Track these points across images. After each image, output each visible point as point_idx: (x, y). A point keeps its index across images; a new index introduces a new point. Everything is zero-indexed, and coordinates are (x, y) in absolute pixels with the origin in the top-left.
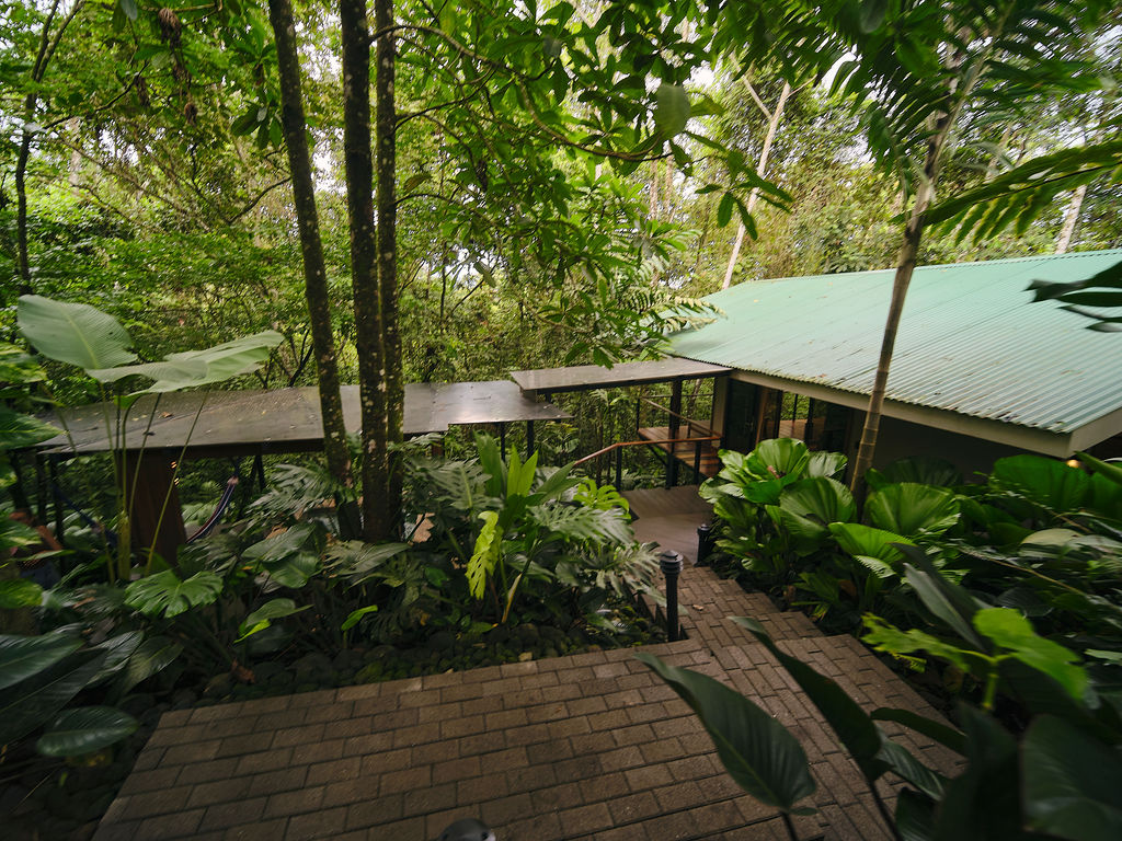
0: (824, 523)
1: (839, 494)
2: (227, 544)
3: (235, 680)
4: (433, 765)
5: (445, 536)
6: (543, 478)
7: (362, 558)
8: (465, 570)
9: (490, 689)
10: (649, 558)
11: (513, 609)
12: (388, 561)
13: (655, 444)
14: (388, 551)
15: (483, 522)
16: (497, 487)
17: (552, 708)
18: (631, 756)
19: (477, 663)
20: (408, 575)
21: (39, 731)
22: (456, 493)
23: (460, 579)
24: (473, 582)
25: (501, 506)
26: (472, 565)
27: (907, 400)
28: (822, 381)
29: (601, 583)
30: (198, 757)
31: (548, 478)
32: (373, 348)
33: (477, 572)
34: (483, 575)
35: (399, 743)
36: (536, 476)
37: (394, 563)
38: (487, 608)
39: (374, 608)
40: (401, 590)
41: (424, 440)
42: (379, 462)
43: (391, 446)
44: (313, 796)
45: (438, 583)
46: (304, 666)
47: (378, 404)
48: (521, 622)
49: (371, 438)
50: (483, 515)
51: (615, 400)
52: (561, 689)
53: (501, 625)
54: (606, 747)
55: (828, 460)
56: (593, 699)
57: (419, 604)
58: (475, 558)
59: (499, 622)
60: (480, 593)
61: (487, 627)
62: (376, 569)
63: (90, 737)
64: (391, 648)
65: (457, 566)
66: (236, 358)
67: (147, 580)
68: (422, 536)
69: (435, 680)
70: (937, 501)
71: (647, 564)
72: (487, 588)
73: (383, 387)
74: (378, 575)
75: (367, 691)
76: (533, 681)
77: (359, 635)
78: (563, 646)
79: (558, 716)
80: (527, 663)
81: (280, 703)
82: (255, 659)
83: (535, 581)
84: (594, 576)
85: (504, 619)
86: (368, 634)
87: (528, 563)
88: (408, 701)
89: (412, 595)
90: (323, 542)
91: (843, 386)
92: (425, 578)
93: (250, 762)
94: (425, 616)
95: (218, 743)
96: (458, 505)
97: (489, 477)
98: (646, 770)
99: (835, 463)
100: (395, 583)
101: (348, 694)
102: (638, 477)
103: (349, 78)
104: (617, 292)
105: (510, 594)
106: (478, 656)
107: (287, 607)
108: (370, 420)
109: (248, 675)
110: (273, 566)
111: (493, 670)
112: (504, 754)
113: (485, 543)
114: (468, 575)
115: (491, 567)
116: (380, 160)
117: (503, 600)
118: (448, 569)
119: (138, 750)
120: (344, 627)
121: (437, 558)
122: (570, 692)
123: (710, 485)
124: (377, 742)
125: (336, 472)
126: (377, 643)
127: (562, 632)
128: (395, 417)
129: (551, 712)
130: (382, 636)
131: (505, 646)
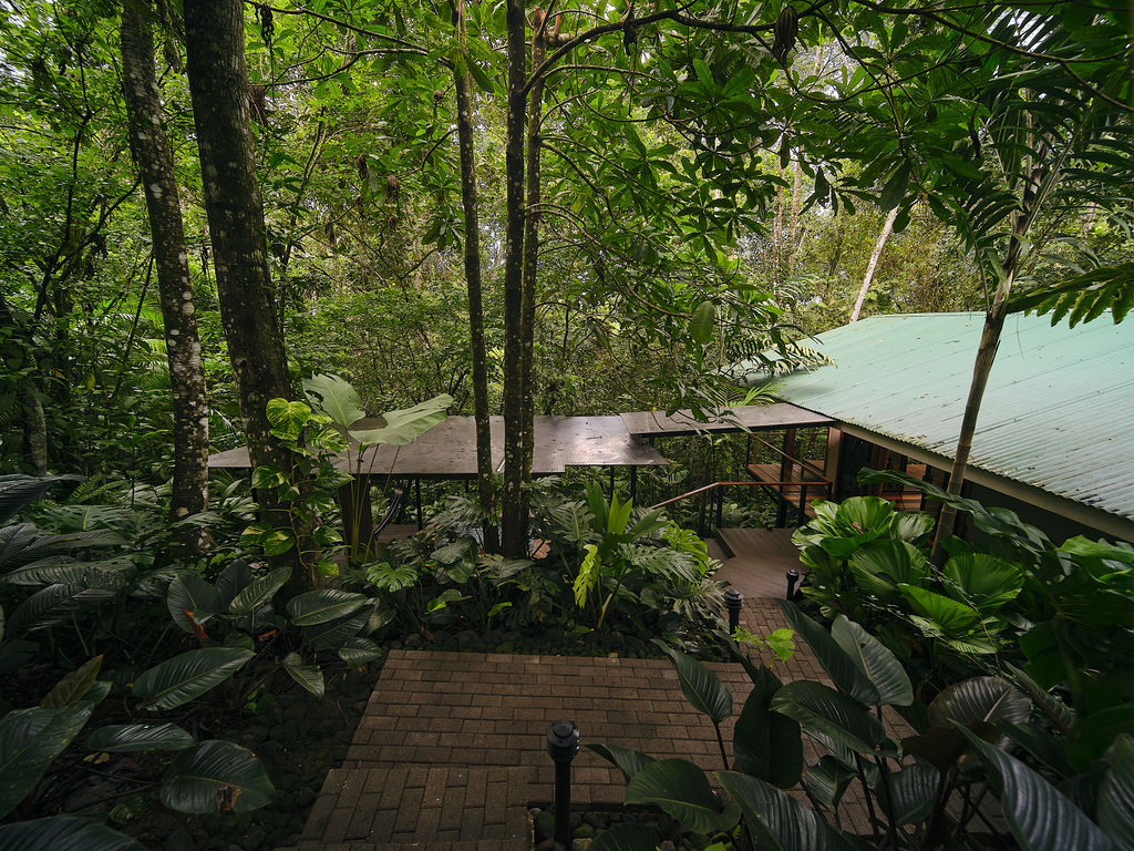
0: (894, 583)
1: (913, 557)
2: (414, 547)
3: (423, 638)
4: (545, 710)
5: (559, 558)
6: (638, 518)
7: (503, 568)
8: (573, 585)
9: (585, 672)
10: (720, 594)
11: (607, 620)
12: (519, 572)
13: (768, 485)
14: (519, 565)
15: (587, 552)
16: (600, 524)
17: (628, 691)
18: (680, 732)
19: (578, 654)
20: (533, 583)
21: (339, 646)
22: (569, 528)
23: (568, 590)
24: (578, 595)
25: (601, 540)
26: (578, 582)
27: (997, 471)
28: (920, 442)
29: (676, 609)
30: (412, 678)
31: (642, 518)
32: (515, 418)
33: (581, 587)
34: (585, 590)
35: (525, 692)
36: (631, 516)
37: (523, 574)
38: (587, 615)
39: (510, 604)
40: (528, 593)
41: (547, 481)
42: (514, 499)
43: (523, 484)
44: (476, 712)
45: (553, 592)
46: (464, 637)
47: (516, 457)
48: (612, 630)
49: (510, 480)
50: (587, 547)
51: (720, 440)
52: (635, 680)
53: (596, 630)
54: (663, 722)
55: (919, 521)
56: (658, 691)
57: (538, 605)
58: (579, 577)
59: (595, 628)
60: (582, 603)
61: (586, 630)
62: (511, 577)
63: (361, 654)
64: (518, 634)
65: (566, 582)
66: (426, 419)
67: (376, 567)
68: (542, 554)
69: (549, 659)
70: (1007, 574)
71: (717, 598)
72: (588, 600)
73: (520, 444)
74: (513, 581)
75: (506, 658)
76: (616, 672)
77: (497, 622)
78: (642, 652)
79: (631, 697)
80: (613, 658)
81: (453, 656)
82: (434, 628)
83: (624, 600)
84: (672, 602)
85: (599, 625)
86: (504, 623)
87: (618, 585)
88: (530, 669)
89: (535, 598)
90: (475, 553)
91: (939, 451)
92: (543, 587)
93: (439, 686)
94: (543, 615)
95: (421, 672)
96: (569, 538)
97: (594, 516)
98: (688, 742)
99: (924, 525)
100: (525, 589)
101: (493, 658)
102: (747, 513)
103: (510, 241)
104: (727, 337)
105: (604, 608)
106: (579, 649)
107: (455, 595)
108: (510, 467)
109: (431, 636)
110: (448, 567)
111: (588, 660)
112: (591, 713)
113: (587, 567)
114: (575, 589)
115: (591, 585)
116: (525, 278)
117: (599, 611)
118: (560, 583)
119: (380, 669)
120: (490, 614)
121: (553, 574)
122: (642, 683)
123: (802, 532)
124: (511, 689)
125: (485, 504)
126: (509, 630)
127: (643, 644)
128: (527, 462)
129: (626, 694)
130: (513, 625)
131: (599, 645)
